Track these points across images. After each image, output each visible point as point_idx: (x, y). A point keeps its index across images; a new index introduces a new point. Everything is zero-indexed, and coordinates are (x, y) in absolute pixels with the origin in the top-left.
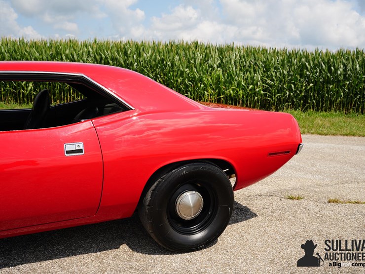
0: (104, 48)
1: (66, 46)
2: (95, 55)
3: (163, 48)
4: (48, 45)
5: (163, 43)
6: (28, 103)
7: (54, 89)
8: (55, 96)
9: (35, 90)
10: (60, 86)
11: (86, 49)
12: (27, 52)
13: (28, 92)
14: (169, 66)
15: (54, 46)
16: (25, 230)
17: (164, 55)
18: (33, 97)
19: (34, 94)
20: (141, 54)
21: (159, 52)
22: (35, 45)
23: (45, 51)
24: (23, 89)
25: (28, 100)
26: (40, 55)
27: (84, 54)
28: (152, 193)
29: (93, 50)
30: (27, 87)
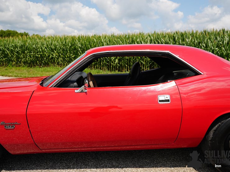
0: (161, 37)
1: (137, 37)
2: (155, 41)
3: (199, 35)
4: (127, 36)
5: (199, 31)
6: (115, 71)
7: (130, 62)
8: (130, 67)
9: (119, 63)
10: (133, 60)
11: (149, 38)
12: (115, 41)
13: (115, 65)
14: (204, 47)
15: (130, 37)
16: (128, 147)
17: (200, 40)
18: (118, 67)
19: (118, 66)
20: (185, 39)
21: (197, 37)
22: (119, 37)
23: (125, 40)
24: (113, 63)
25: (115, 69)
26: (122, 42)
27: (148, 41)
28: (214, 133)
29: (153, 38)
30: (115, 62)
